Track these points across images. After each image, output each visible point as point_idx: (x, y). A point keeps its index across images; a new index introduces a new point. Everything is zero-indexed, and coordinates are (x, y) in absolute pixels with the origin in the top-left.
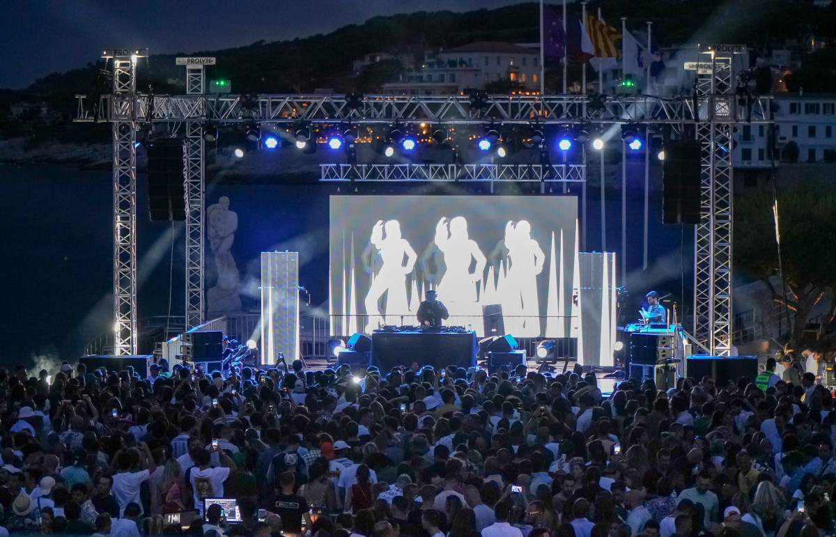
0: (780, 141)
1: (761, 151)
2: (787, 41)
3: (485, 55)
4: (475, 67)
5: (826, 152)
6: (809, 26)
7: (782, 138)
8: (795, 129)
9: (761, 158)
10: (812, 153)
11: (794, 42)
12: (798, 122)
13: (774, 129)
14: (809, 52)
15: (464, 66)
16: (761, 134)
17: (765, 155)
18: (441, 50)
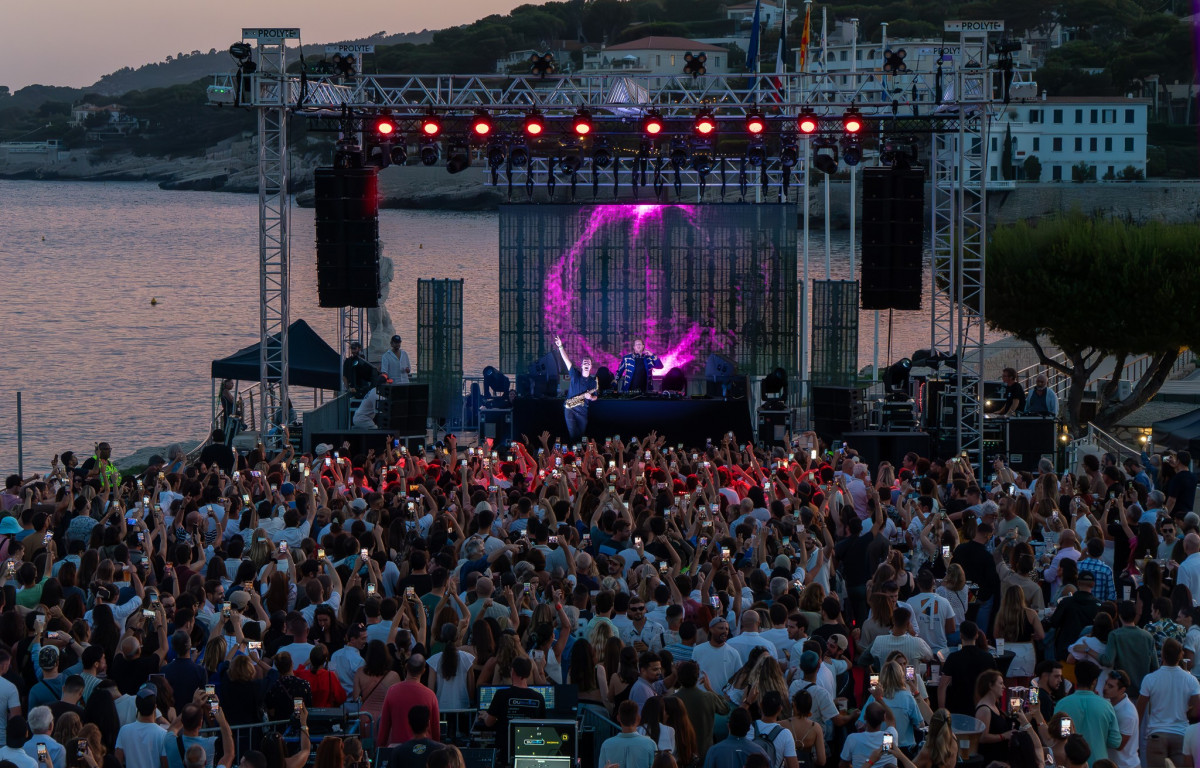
0: (1017, 157)
1: (994, 169)
2: (1027, 32)
3: (658, 52)
4: (644, 69)
5: (1075, 168)
6: (1054, 14)
7: (1019, 153)
8: (1036, 142)
9: (994, 177)
10: (1057, 171)
11: (1036, 35)
12: (1041, 133)
13: (1009, 142)
14: (1055, 47)
15: (631, 66)
16: (995, 148)
17: (999, 172)
18: (604, 47)
